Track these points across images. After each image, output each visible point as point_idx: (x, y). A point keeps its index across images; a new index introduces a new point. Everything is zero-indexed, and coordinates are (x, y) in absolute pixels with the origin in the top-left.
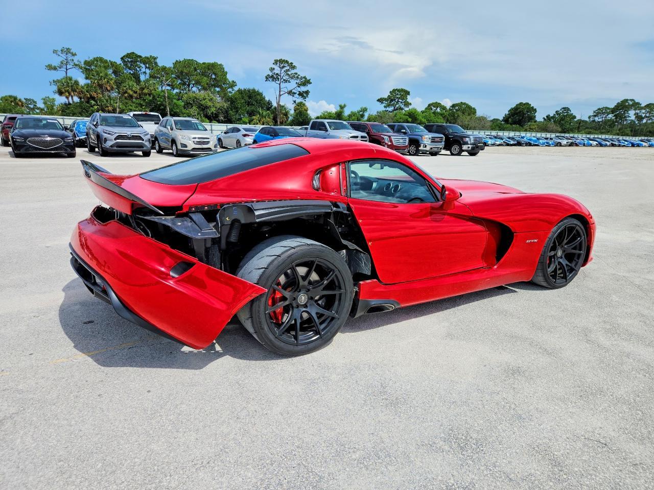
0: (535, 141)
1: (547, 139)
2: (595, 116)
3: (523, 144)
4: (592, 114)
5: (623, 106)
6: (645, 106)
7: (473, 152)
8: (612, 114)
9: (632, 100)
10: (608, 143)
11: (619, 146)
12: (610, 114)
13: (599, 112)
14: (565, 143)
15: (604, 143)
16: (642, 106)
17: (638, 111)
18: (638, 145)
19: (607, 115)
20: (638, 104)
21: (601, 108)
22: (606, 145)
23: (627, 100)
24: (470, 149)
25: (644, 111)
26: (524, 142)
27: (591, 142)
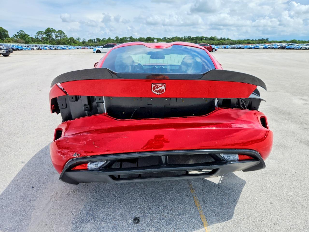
0: (20, 48)
1: (25, 46)
2: (38, 35)
3: (15, 49)
4: (36, 35)
5: (48, 31)
6: (58, 31)
7: (7, 54)
8: (45, 34)
9: (52, 28)
10: (54, 48)
11: (58, 49)
12: (44, 34)
13: (39, 33)
14: (35, 48)
15: (51, 48)
16: (56, 31)
17: (56, 34)
18: (65, 49)
19: (43, 35)
20: (54, 30)
21: (39, 31)
22: (53, 49)
23: (49, 28)
24: (5, 52)
25: (58, 33)
26: (15, 48)
27: (46, 48)
